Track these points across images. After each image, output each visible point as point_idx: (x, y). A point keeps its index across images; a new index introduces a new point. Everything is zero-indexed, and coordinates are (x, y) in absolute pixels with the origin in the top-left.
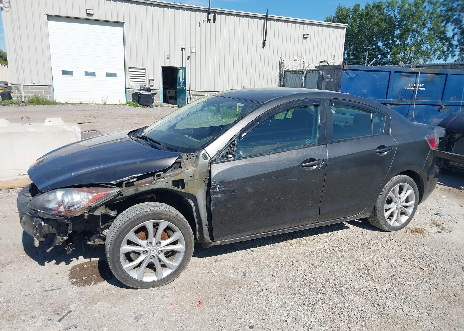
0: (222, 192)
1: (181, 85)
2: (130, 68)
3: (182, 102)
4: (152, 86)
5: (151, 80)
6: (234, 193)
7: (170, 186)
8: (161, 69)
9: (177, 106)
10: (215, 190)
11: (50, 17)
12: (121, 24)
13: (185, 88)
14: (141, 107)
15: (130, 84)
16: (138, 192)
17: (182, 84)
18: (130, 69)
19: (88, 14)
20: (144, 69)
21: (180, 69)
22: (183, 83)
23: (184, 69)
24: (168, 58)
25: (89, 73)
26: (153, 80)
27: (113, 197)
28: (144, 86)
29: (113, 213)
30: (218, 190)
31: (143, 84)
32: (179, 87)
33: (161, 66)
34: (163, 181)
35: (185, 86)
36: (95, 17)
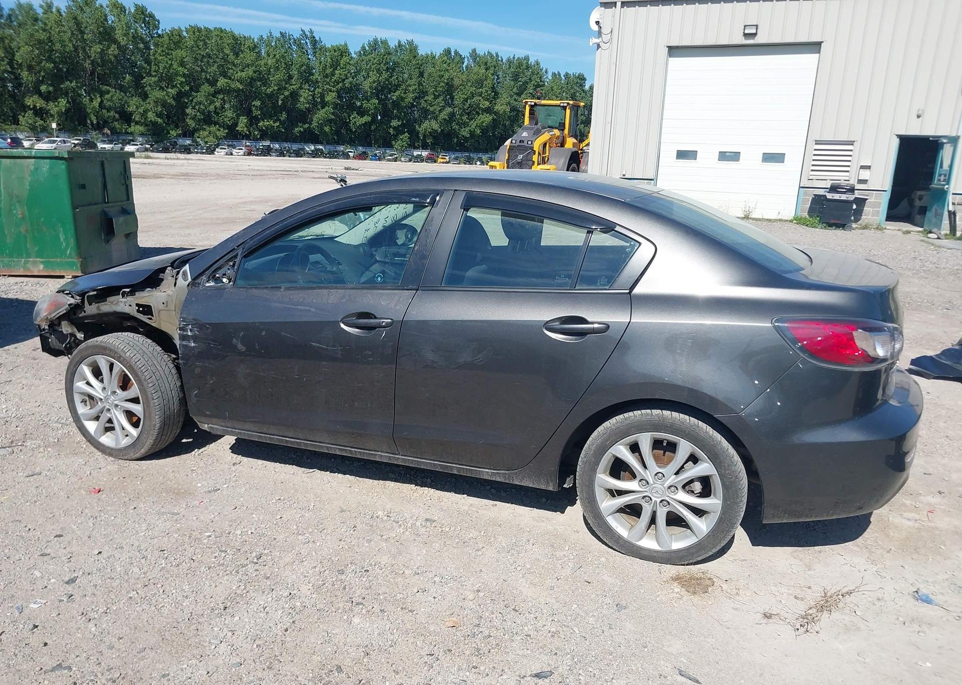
0: (195, 338)
1: (939, 180)
2: (818, 142)
3: (934, 220)
4: (864, 182)
5: (862, 167)
6: (214, 345)
7: (133, 311)
8: (896, 142)
9: (921, 229)
10: (185, 333)
11: (674, 51)
12: (814, 47)
13: (947, 186)
14: (822, 228)
15: (811, 177)
16: (100, 312)
17: (942, 178)
18: (816, 144)
19: (746, 35)
20: (851, 143)
21: (945, 141)
22: (945, 175)
23: (954, 140)
24: (919, 117)
25: (727, 154)
26: (869, 167)
27: (65, 311)
28: (843, 182)
29: (80, 336)
30: (189, 333)
31: (841, 178)
32: (935, 185)
33: (897, 135)
34: (125, 302)
35: (948, 183)
36: (760, 39)
